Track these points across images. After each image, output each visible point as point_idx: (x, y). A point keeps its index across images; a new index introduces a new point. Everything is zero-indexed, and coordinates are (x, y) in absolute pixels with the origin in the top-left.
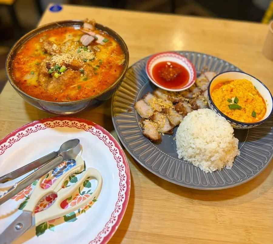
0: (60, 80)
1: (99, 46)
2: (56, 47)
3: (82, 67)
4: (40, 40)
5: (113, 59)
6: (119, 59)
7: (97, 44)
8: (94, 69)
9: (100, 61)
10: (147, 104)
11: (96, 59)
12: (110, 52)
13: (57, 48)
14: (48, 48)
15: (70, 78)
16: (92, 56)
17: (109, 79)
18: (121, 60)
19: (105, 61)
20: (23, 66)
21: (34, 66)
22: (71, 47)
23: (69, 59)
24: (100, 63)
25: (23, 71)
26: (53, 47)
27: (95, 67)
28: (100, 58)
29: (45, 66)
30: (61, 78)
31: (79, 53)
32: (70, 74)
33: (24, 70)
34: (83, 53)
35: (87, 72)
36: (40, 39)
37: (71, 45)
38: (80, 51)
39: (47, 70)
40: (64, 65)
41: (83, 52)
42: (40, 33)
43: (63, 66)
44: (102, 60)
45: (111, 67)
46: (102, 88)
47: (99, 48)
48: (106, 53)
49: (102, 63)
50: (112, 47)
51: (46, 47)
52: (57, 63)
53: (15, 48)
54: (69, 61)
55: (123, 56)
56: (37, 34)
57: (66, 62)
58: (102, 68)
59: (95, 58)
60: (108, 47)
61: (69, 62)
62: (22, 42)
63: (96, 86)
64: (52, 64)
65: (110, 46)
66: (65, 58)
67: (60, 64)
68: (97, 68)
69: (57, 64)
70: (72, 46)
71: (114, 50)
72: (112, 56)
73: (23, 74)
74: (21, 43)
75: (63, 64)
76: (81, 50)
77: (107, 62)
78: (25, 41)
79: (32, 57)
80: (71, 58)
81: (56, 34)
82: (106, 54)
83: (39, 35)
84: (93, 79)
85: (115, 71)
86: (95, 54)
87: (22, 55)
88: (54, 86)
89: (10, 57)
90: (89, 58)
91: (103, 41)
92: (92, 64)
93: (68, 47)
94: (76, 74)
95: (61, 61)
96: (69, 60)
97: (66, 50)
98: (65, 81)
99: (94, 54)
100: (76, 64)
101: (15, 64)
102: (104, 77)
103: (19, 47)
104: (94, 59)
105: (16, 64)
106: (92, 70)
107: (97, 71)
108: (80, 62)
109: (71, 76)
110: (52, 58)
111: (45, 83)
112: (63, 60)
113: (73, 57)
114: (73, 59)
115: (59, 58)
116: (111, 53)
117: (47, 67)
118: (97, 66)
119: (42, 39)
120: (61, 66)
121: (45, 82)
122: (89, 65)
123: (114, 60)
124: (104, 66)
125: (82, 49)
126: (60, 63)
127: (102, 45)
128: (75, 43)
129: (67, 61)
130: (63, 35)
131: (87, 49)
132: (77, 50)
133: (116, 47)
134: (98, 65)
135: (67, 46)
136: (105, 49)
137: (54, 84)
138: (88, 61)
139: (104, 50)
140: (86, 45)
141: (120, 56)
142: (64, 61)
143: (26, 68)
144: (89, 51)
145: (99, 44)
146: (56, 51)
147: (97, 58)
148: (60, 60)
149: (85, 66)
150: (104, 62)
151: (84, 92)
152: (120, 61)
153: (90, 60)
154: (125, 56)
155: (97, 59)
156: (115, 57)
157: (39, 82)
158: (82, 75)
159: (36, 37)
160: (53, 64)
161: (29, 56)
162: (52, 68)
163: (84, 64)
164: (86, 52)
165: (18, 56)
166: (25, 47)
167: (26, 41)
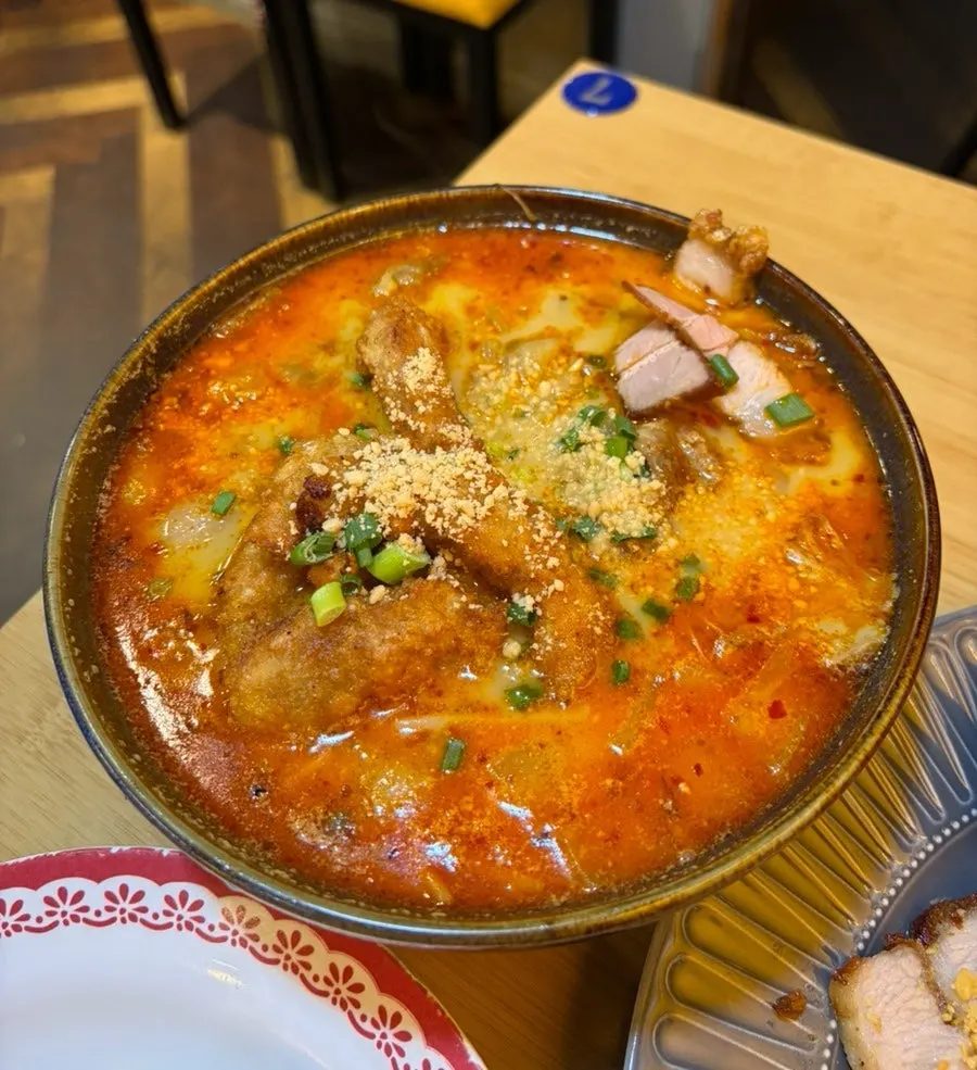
0: (339, 644)
1: (727, 440)
2: (425, 376)
3: (536, 583)
4: (377, 281)
5: (794, 585)
6: (839, 608)
7: (718, 419)
8: (620, 626)
9: (684, 573)
10: (942, 1002)
11: (668, 545)
12: (793, 518)
13: (430, 381)
14: (381, 364)
15: (411, 652)
16: (642, 510)
17: (698, 768)
18: (854, 627)
19: (724, 584)
20: (201, 434)
21: (263, 452)
22: (534, 387)
23: (461, 503)
24: (682, 586)
25: (183, 469)
26: (405, 369)
27: (631, 603)
28: (698, 544)
29: (292, 497)
30: (351, 632)
31: (567, 456)
32: (429, 622)
33: (192, 460)
34: (588, 465)
35: (557, 640)
36: (382, 272)
37: (543, 377)
38: (578, 446)
39: (294, 531)
40: (414, 533)
41: (592, 455)
42: (399, 234)
43: (404, 538)
44: (708, 561)
45: (753, 656)
46: (614, 836)
47: (718, 456)
48: (761, 514)
49: (701, 596)
50: (822, 475)
51: (374, 354)
52: (373, 500)
53: (210, 294)
54: (459, 514)
55: (877, 589)
56: (385, 235)
57: (429, 519)
58: (686, 639)
59: (665, 529)
60: (786, 468)
61: (453, 523)
62: (270, 267)
63: (575, 801)
64: (341, 497)
65: (812, 462)
66: (436, 485)
67: (391, 518)
68: (647, 624)
69: (369, 507)
70: (544, 386)
71: (828, 505)
72: (797, 558)
73: (168, 493)
74: (259, 270)
75: (410, 519)
76: (585, 432)
77: (739, 594)
78: (291, 265)
79: (279, 383)
80: (480, 498)
81: (489, 264)
82: (753, 521)
83: (389, 243)
84: (583, 713)
85: (776, 711)
86: (670, 502)
87: (233, 353)
88: (280, 675)
89: (147, 351)
90: (615, 518)
91: (770, 411)
92: (624, 573)
93: (519, 384)
94: (475, 629)
95: (404, 497)
96: (460, 512)
97: (496, 399)
98: (371, 662)
99: (661, 500)
100: (499, 547)
101: (168, 400)
102: (664, 726)
103: (241, 292)
104: (649, 540)
105: (171, 402)
106: (598, 630)
107: (633, 648)
108: (533, 545)
109: (428, 639)
110: (357, 455)
111: (248, 619)
112: (423, 492)
113: (501, 491)
114: (489, 501)
115: (401, 469)
116: (796, 528)
117: (300, 514)
118: (656, 610)
119: (395, 278)
120: (393, 537)
121: (253, 616)
122: (595, 575)
123: (800, 604)
124: (699, 630)
125: (597, 434)
126: (390, 510)
127: (745, 437)
128: (577, 365)
129: (439, 514)
130: (530, 286)
131: (631, 442)
132: (566, 422)
133: (845, 488)
134: (666, 597)
135: (513, 377)
136: (762, 474)
137: (287, 664)
138: (601, 541)
139: (746, 484)
140: (638, 399)
141: (854, 577)
142: (423, 502)
143: (208, 451)
144: (635, 460)
145: (735, 424)
146: (418, 403)
147: (672, 534)
148: (397, 489)
149: (558, 585)
150: (710, 590)
151: (471, 816)
152: (842, 628)
153: (621, 542)
154: (896, 593)
155: (673, 542)
156: (812, 577)
157: (221, 593)
158: (513, 648)
159: (368, 258)
160: (348, 501)
161: (268, 373)
162: (331, 525)
163: (554, 569)
164: (614, 461)
165: (210, 356)
166: (275, 305)
167: (300, 268)
